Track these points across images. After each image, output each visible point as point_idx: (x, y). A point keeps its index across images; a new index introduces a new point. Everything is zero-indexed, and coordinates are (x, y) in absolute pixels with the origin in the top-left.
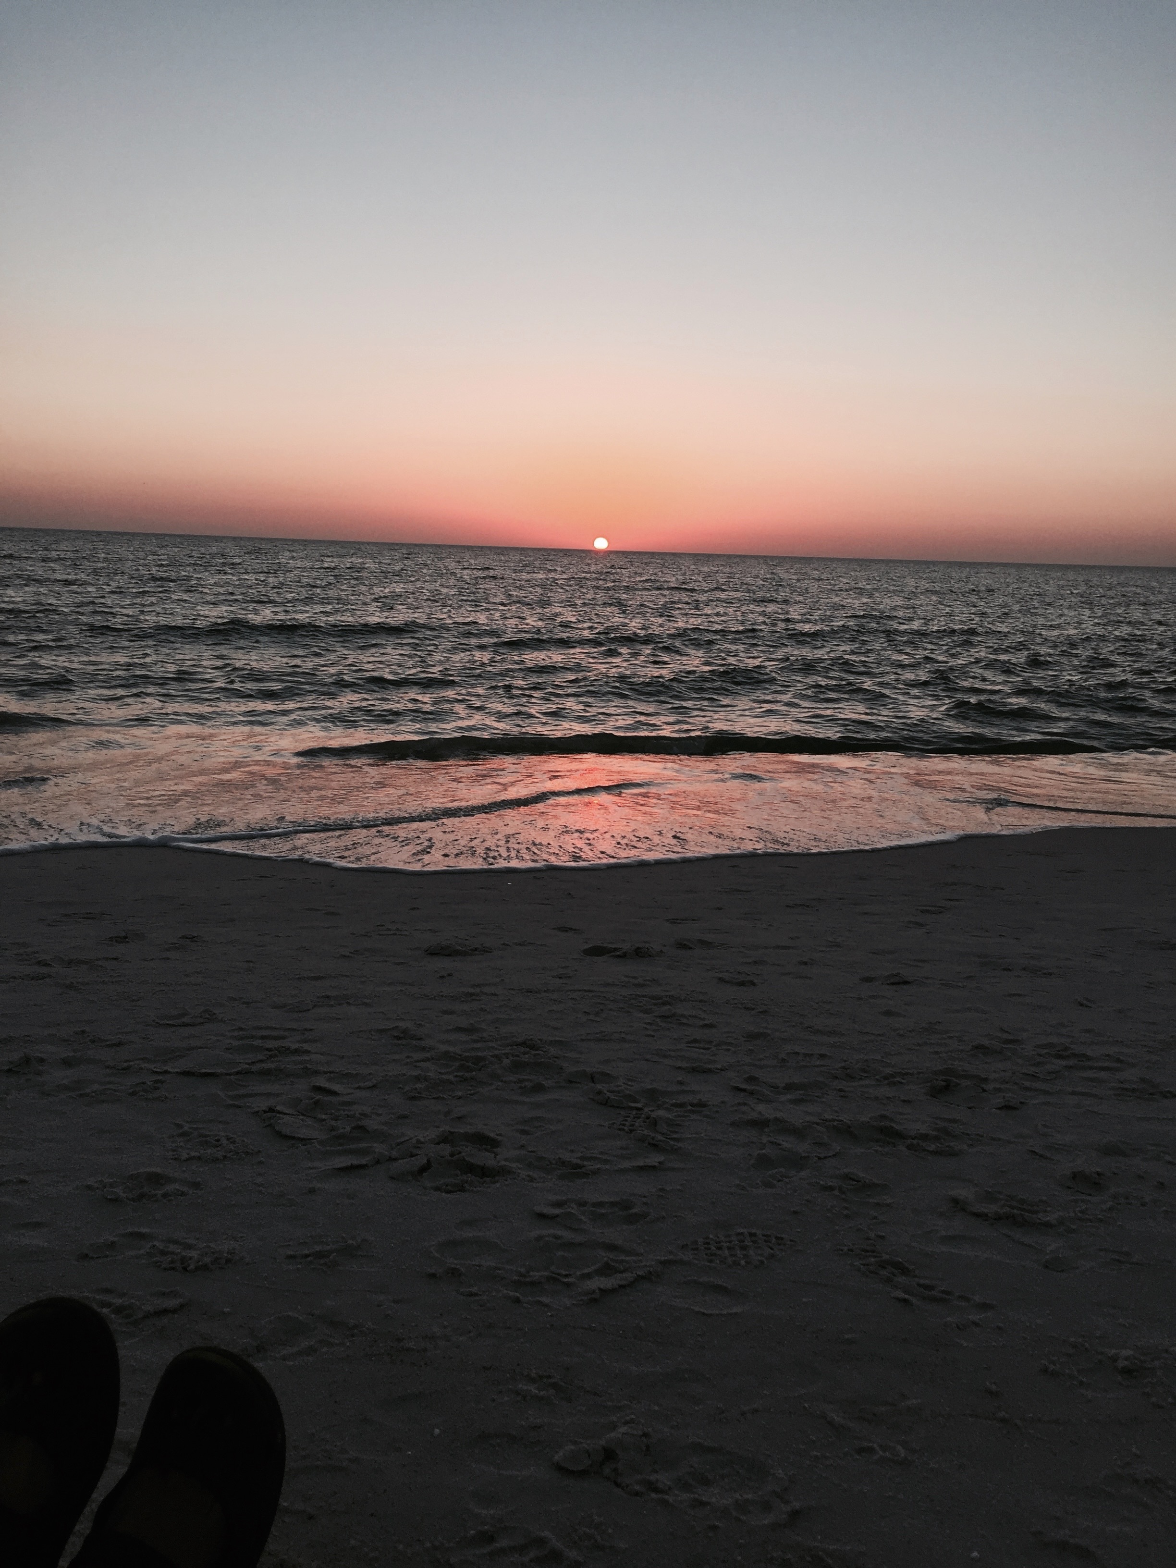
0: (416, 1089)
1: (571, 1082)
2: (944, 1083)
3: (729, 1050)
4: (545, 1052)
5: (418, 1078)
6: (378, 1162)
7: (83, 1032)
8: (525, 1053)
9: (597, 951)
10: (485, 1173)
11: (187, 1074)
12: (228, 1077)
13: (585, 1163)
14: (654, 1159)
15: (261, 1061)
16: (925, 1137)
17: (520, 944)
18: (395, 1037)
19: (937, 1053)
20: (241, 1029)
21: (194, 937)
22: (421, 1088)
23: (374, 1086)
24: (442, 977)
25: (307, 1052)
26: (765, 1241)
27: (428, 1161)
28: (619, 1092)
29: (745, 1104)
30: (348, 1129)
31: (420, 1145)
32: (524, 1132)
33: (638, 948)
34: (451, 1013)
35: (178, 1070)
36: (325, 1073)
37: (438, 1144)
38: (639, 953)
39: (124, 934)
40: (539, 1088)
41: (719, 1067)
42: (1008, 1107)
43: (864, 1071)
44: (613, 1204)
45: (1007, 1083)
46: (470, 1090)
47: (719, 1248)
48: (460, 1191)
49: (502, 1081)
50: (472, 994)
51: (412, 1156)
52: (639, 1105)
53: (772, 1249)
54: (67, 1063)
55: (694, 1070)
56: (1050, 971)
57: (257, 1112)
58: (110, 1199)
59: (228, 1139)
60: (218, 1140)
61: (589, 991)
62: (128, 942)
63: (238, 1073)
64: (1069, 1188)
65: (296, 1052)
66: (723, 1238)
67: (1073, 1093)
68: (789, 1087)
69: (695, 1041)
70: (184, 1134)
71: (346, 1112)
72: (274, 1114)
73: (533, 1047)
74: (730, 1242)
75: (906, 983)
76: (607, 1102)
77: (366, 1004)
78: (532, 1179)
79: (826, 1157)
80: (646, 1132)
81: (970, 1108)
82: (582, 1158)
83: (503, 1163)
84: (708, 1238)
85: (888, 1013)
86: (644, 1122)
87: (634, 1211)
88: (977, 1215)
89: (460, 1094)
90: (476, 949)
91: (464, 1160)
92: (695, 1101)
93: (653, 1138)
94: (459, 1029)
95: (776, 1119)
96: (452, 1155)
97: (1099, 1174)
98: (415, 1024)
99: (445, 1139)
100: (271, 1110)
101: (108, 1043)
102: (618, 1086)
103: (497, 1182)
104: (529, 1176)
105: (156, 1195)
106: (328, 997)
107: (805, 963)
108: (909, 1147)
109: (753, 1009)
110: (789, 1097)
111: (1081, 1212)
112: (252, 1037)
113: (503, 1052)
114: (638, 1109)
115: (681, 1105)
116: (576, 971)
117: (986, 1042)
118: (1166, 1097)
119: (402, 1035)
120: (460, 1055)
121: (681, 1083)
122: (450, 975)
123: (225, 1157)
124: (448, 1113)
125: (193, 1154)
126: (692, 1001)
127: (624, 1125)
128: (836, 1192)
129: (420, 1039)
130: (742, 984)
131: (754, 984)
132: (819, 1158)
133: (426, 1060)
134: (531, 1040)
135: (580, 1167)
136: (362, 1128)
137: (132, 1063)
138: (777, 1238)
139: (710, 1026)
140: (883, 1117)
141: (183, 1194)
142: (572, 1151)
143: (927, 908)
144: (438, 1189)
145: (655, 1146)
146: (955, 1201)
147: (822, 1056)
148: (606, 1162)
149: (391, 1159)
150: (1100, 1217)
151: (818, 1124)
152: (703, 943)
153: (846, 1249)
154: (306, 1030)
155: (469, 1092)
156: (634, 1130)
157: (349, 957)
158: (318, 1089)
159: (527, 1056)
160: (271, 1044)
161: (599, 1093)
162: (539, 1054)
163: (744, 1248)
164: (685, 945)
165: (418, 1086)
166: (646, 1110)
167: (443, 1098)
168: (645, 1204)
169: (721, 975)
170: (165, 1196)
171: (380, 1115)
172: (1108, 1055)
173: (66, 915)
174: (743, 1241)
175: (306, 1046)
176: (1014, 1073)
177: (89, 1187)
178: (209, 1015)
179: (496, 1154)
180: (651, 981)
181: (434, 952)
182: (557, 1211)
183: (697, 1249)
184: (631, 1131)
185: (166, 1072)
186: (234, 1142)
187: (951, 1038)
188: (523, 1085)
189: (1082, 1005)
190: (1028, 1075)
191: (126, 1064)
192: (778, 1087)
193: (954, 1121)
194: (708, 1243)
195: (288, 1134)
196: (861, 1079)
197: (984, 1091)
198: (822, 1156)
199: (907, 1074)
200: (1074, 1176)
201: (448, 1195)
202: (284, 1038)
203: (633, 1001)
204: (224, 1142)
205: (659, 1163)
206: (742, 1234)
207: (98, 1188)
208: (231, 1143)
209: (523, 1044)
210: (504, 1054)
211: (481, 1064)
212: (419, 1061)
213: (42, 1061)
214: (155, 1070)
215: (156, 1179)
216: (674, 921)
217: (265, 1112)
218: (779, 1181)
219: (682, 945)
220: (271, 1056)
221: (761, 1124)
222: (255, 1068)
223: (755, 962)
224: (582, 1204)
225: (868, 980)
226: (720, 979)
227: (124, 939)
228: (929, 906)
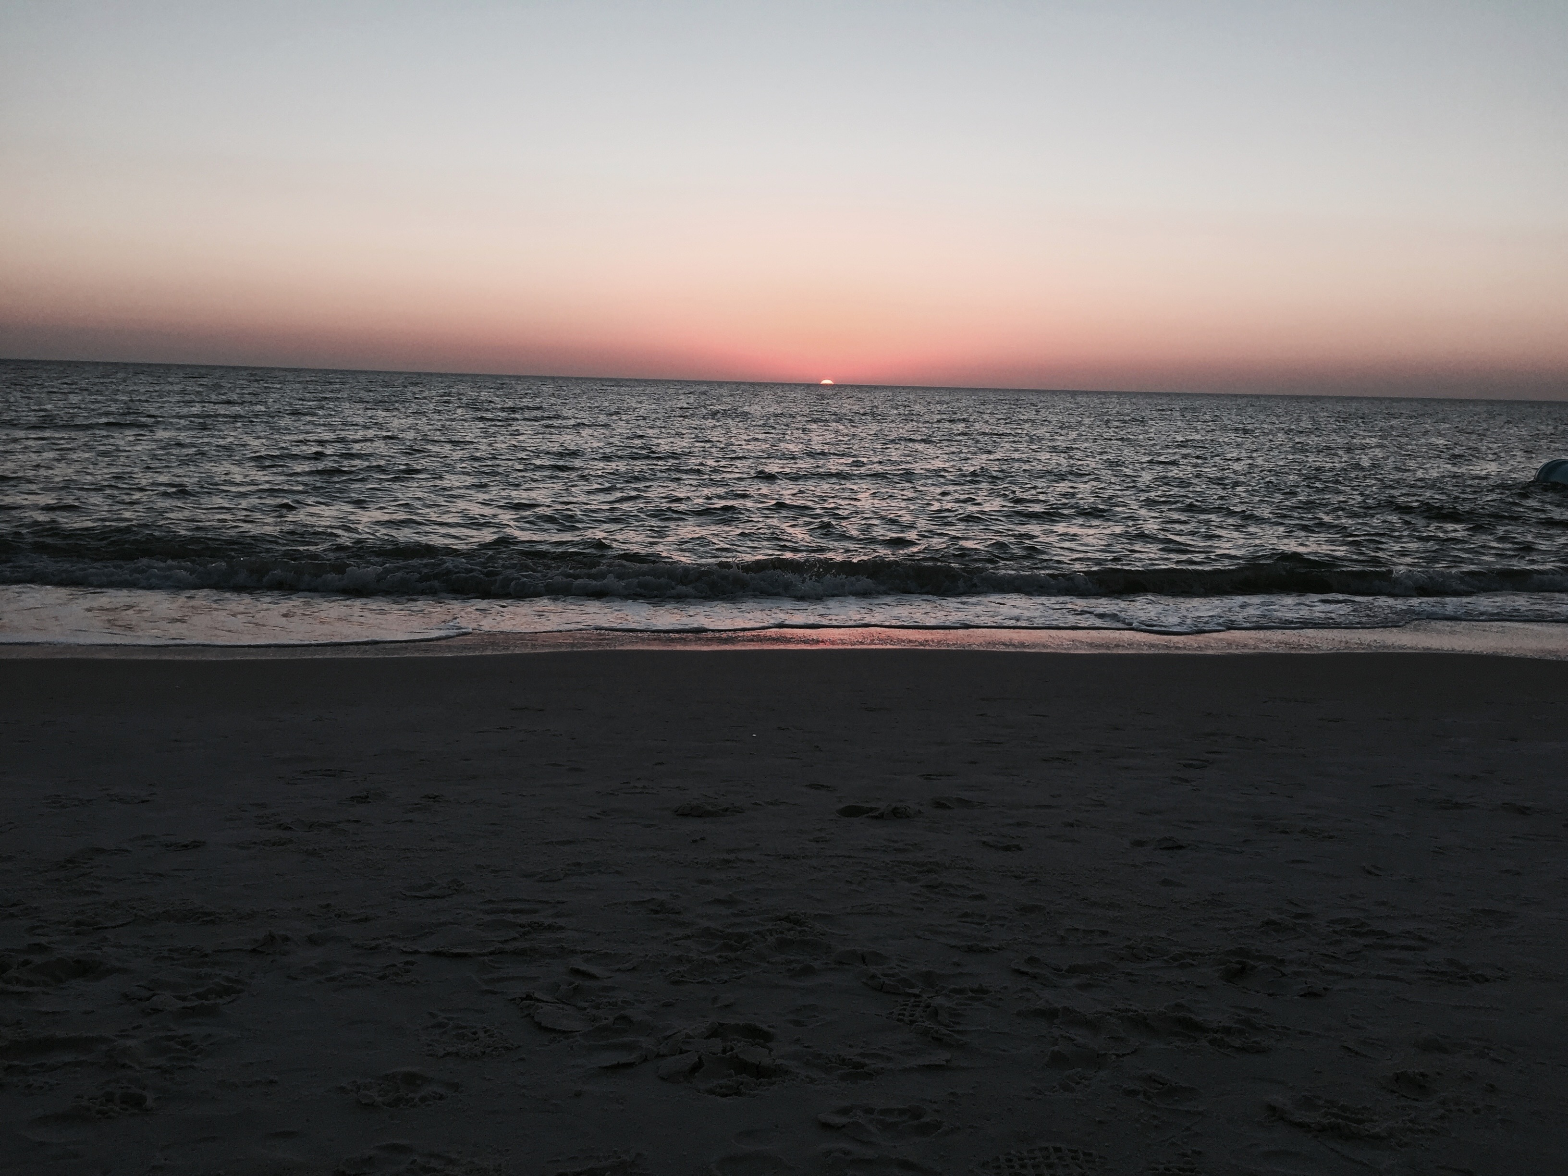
0: (679, 972)
1: (841, 963)
2: (1239, 966)
3: (1003, 925)
4: (810, 928)
5: (679, 960)
6: (646, 1060)
7: (328, 905)
8: (789, 930)
9: (852, 812)
10: (760, 1072)
11: (437, 954)
12: (482, 958)
13: (867, 1061)
14: (940, 1057)
15: (515, 939)
16: (1228, 1030)
17: (771, 804)
18: (652, 910)
19: (1225, 929)
20: (490, 902)
21: (437, 796)
22: (684, 970)
23: (633, 968)
24: (695, 841)
25: (561, 928)
26: (1073, 1158)
27: (700, 1058)
28: (893, 976)
29: (1028, 990)
30: (611, 1019)
31: (688, 1040)
32: (797, 1023)
33: (896, 808)
34: (708, 882)
35: (429, 950)
36: (582, 953)
37: (708, 1037)
38: (897, 814)
39: (365, 794)
40: (808, 971)
41: (996, 946)
42: (1311, 994)
43: (1150, 950)
44: (902, 1112)
45: (1306, 965)
46: (735, 973)
47: (1023, 1166)
48: (736, 1094)
49: (768, 962)
50: (728, 861)
51: (681, 1053)
52: (916, 991)
53: (1081, 1168)
54: (312, 941)
55: (970, 950)
56: (1331, 834)
57: (515, 999)
58: (365, 1104)
59: (486, 1032)
60: (475, 1033)
61: (849, 857)
62: (369, 802)
63: (491, 953)
64: (1393, 1092)
65: (550, 927)
66: (1025, 1154)
67: (1379, 977)
68: (1073, 970)
69: (966, 915)
70: (440, 1025)
71: (607, 1000)
72: (532, 1002)
73: (797, 922)
74: (1034, 1158)
75: (1181, 847)
76: (882, 987)
77: (617, 872)
78: (812, 1081)
79: (1124, 1055)
80: (927, 1023)
81: (1270, 995)
82: (862, 1055)
83: (779, 1061)
84: (1009, 1154)
85: (1166, 883)
86: (924, 1012)
87: (926, 1119)
88: (1300, 1125)
89: (726, 977)
90: (727, 810)
91: (737, 1057)
92: (976, 986)
93: (937, 1032)
94: (719, 902)
95: (1066, 1009)
96: (724, 1051)
97: (1422, 1075)
98: (671, 895)
99: (714, 1033)
100: (529, 997)
101: (353, 918)
102: (892, 968)
103: (774, 1083)
104: (807, 1077)
105: (413, 1099)
106: (579, 864)
107: (1072, 825)
108: (1210, 1042)
109: (1024, 878)
110: (1075, 981)
111: (1411, 1121)
112: (504, 911)
113: (767, 928)
114: (915, 996)
115: (961, 991)
116: (832, 833)
117: (1275, 917)
118: (1477, 981)
119: (659, 909)
120: (721, 932)
121: (958, 965)
122: (703, 839)
123: (484, 1053)
124: (715, 1000)
125: (450, 1049)
126: (958, 868)
127: (903, 1015)
128: (1141, 1097)
129: (679, 913)
130: (1007, 848)
131: (1020, 849)
132: (1117, 1056)
133: (688, 937)
134: (795, 914)
135: (863, 1066)
136: (624, 1018)
137: (381, 942)
138: (1085, 1154)
139: (981, 897)
140: (1179, 1006)
141: (441, 1097)
142: (851, 1046)
143: (1191, 762)
144: (711, 1092)
145: (939, 1040)
146: (1272, 1109)
147: (1104, 933)
148: (889, 1059)
149: (659, 1056)
150: (1432, 1127)
151: (1110, 1014)
152: (965, 803)
153: (1161, 1167)
154: (559, 902)
155: (735, 976)
156: (915, 1022)
157: (596, 818)
158: (576, 972)
159: (792, 932)
160: (523, 919)
161: (873, 977)
162: (804, 931)
163: (1050, 1166)
164: (943, 804)
165: (681, 969)
166: (925, 996)
167: (708, 983)
168: (937, 1111)
169: (984, 839)
170: (423, 1099)
171: (643, 1003)
172: (1408, 932)
173: (305, 772)
174: (1048, 1158)
175: (561, 922)
176: (1311, 953)
177: (342, 1089)
178: (457, 886)
179: (771, 1050)
180: (912, 845)
181: (684, 813)
182: (843, 1120)
183: (999, 1167)
184: (912, 1022)
185: (416, 952)
186: (491, 1036)
187: (1236, 911)
188: (791, 967)
189: (1369, 873)
190: (1325, 955)
191: (374, 943)
192: (1062, 970)
193: (1256, 1011)
194: (1010, 1160)
195: (549, 1026)
196: (1148, 960)
197: (1283, 975)
198: (1120, 1052)
199: (1197, 954)
200: (1397, 1078)
201: (724, 1099)
202: (535, 911)
203: (896, 869)
204: (481, 1034)
205: (947, 1061)
206: (1047, 1149)
207: (352, 1091)
208: (489, 1036)
209: (787, 919)
210: (768, 930)
211: (744, 942)
212: (679, 939)
213: (286, 939)
214: (404, 949)
215: (411, 1079)
216: (928, 777)
217: (522, 999)
218: (1078, 1083)
219: (940, 805)
220: (524, 934)
221: (1050, 1014)
222: (508, 947)
223: (1019, 824)
224: (869, 1111)
225: (1140, 844)
226: (984, 843)
227: (363, 799)
228: (1192, 760)
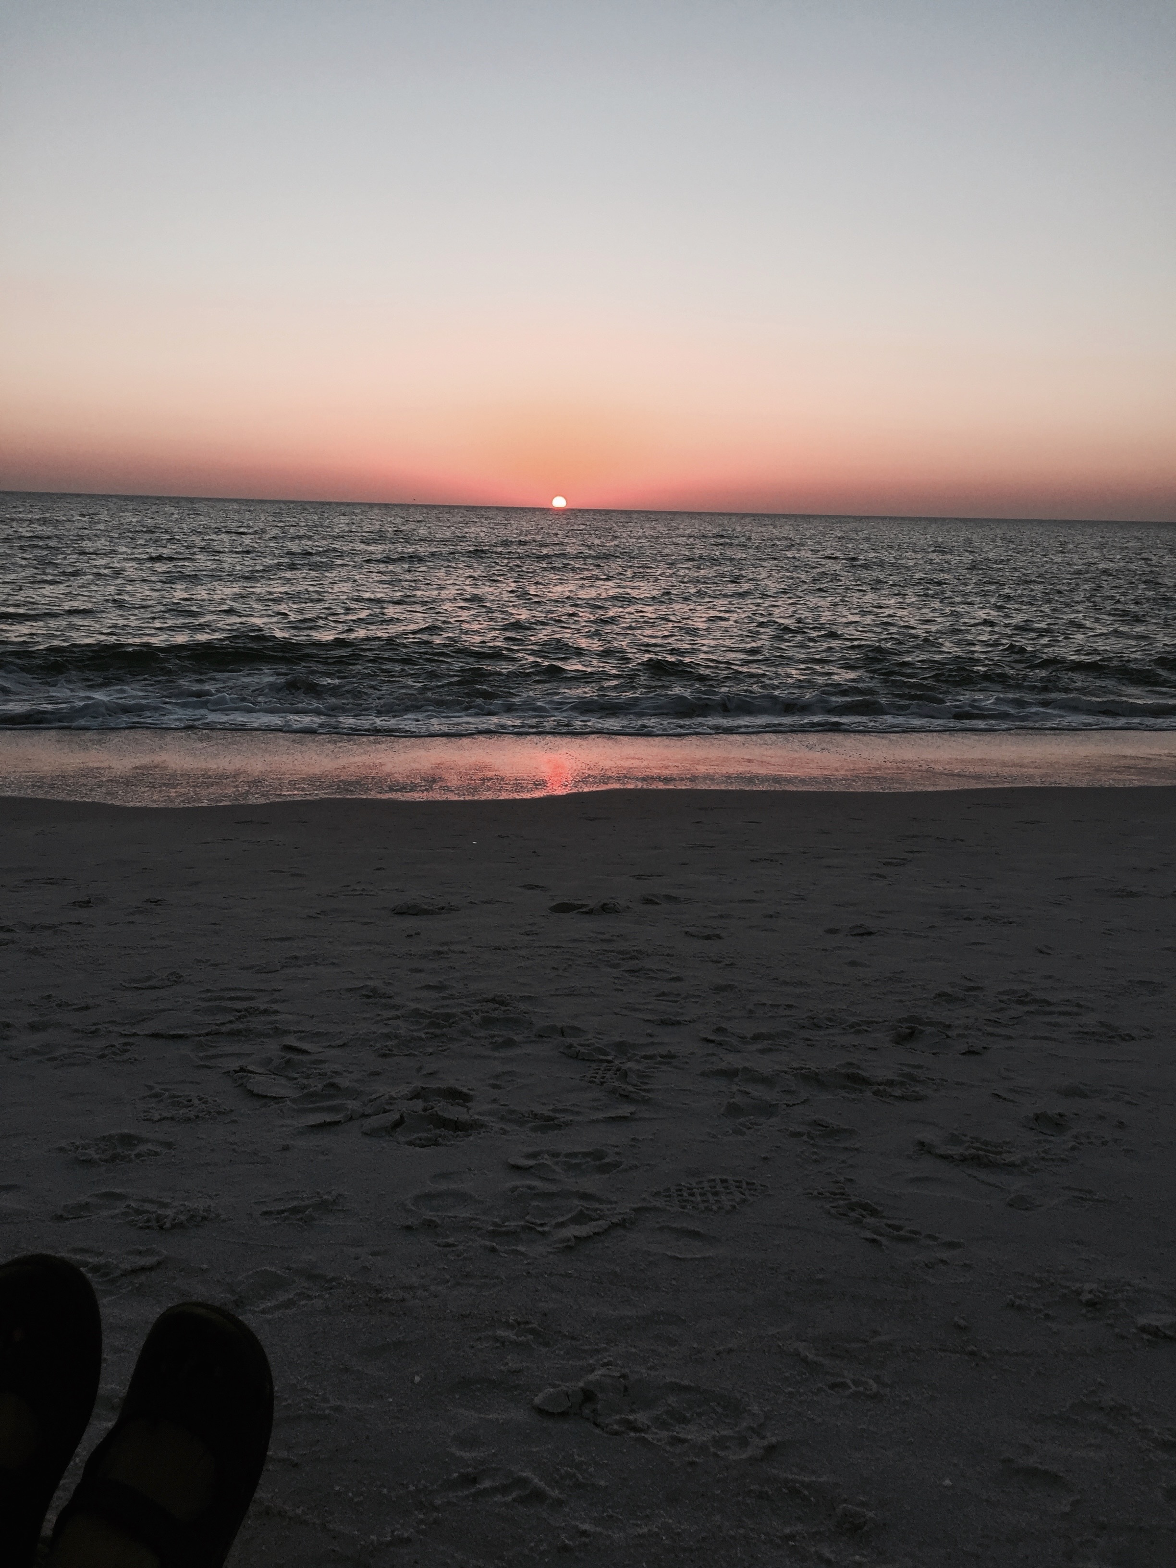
0: (386, 1046)
1: (540, 1036)
2: (908, 1031)
3: (697, 1002)
4: (514, 1008)
5: (388, 1036)
6: (351, 1119)
7: (49, 996)
8: (496, 1009)
9: (563, 908)
10: (458, 1127)
11: (155, 1036)
12: (198, 1038)
13: (557, 1115)
14: (625, 1110)
15: (231, 1022)
16: (891, 1083)
17: (486, 902)
18: (364, 995)
19: (901, 1001)
20: (208, 991)
21: (159, 900)
22: (392, 1045)
23: (344, 1045)
24: (410, 936)
25: (276, 1012)
26: (737, 1187)
27: (402, 1117)
28: (589, 1045)
29: (713, 1054)
30: (320, 1086)
31: (392, 1101)
32: (495, 1086)
33: (605, 904)
34: (420, 971)
35: (147, 1033)
36: (295, 1032)
37: (411, 1099)
38: (605, 909)
39: (87, 899)
40: (509, 1043)
41: (687, 1019)
42: (971, 1052)
43: (830, 1020)
44: (586, 1155)
45: (970, 1029)
46: (441, 1046)
47: (693, 1195)
48: (434, 1145)
49: (472, 1037)
50: (440, 953)
51: (385, 1112)
52: (609, 1058)
53: (743, 1194)
54: (33, 1027)
55: (663, 1023)
56: (1011, 920)
57: (228, 1072)
58: (83, 1161)
59: (200, 1100)
60: (190, 1101)
61: (557, 947)
62: (91, 906)
63: (207, 1034)
64: (1032, 1129)
65: (265, 1012)
66: (694, 1185)
67: (1035, 1038)
68: (757, 1037)
69: (664, 994)
70: (156, 1096)
71: (317, 1071)
72: (245, 1074)
73: (502, 1003)
74: (702, 1188)
75: (870, 934)
76: (577, 1054)
77: (333, 964)
78: (505, 1132)
79: (794, 1105)
80: (616, 1084)
81: (934, 1054)
82: (555, 1111)
83: (476, 1117)
84: (680, 1185)
85: (853, 964)
86: (616, 1074)
87: (607, 1160)
88: (943, 1157)
89: (431, 1050)
90: (443, 908)
91: (437, 1115)
92: (664, 1053)
93: (624, 1090)
94: (428, 987)
95: (745, 1069)
96: (425, 1110)
97: (1061, 1115)
98: (384, 982)
99: (416, 1095)
100: (242, 1070)
101: (73, 1007)
102: (588, 1040)
103: (471, 1135)
104: (502, 1129)
105: (129, 1156)
106: (296, 957)
107: (771, 916)
108: (875, 1093)
109: (720, 962)
110: (759, 1046)
111: (1044, 1152)
112: (222, 998)
113: (473, 1008)
114: (608, 1061)
115: (651, 1057)
116: (543, 927)
117: (949, 990)
118: (1124, 1039)
119: (371, 994)
120: (429, 1012)
121: (651, 1036)
122: (418, 934)
123: (197, 1117)
124: (420, 1069)
125: (165, 1114)
126: (660, 955)
127: (595, 1077)
128: (805, 1138)
129: (390, 997)
130: (708, 938)
131: (719, 937)
132: (788, 1105)
133: (398, 1017)
134: (501, 996)
135: (553, 1119)
136: (332, 1085)
137: (100, 1027)
138: (748, 1184)
139: (678, 979)
140: (850, 1064)
141: (157, 1154)
142: (544, 1104)
143: (890, 860)
144: (410, 1143)
145: (626, 1097)
146: (922, 1144)
147: (790, 1007)
148: (578, 1113)
149: (364, 1116)
150: (1062, 1156)
151: (786, 1072)
152: (669, 898)
153: (815, 1193)
154: (275, 990)
155: (440, 1049)
156: (605, 1082)
157: (315, 918)
158: (289, 1048)
159: (497, 1012)
160: (239, 1005)
161: (570, 1046)
162: (508, 1010)
163: (716, 1194)
164: (651, 900)
165: (389, 1043)
166: (617, 1062)
167: (415, 1055)
168: (617, 1153)
169: (687, 929)
170: (138, 1156)
171: (351, 1072)
172: (1068, 1001)
173: (26, 881)
174: (715, 1187)
175: (275, 1007)
176: (976, 1019)
177: (61, 1149)
178: (176, 977)
179: (469, 1109)
180: (618, 936)
181: (401, 912)
182: (531, 1162)
183: (669, 1196)
184: (602, 1083)
185: (135, 1035)
186: (206, 1102)
187: (914, 986)
188: (494, 1041)
189: (1041, 952)
190: (990, 1020)
191: (94, 1028)
192: (745, 1038)
193: (919, 1067)
194: (680, 1190)
195: (260, 1093)
196: (827, 1028)
197: (948, 1037)
198: (790, 1103)
199: (872, 1022)
200: (1037, 1118)
201: (423, 1149)
202: (251, 999)
203: (600, 957)
204: (196, 1102)
205: (631, 1113)
206: (714, 1180)
207: (70, 1151)
208: (203, 1103)
209: (493, 1000)
210: (474, 1011)
211: (451, 1021)
212: (389, 1019)
213: (8, 1026)
214: (122, 1032)
215: (128, 1140)
216: (639, 877)
217: (236, 1072)
218: (750, 1128)
219: (648, 901)
220: (240, 1017)
221: (730, 1074)
222: (224, 1029)
223: (721, 916)
224: (555, 1155)
225: (832, 931)
226: (686, 933)
227: (87, 904)
228: (892, 858)
